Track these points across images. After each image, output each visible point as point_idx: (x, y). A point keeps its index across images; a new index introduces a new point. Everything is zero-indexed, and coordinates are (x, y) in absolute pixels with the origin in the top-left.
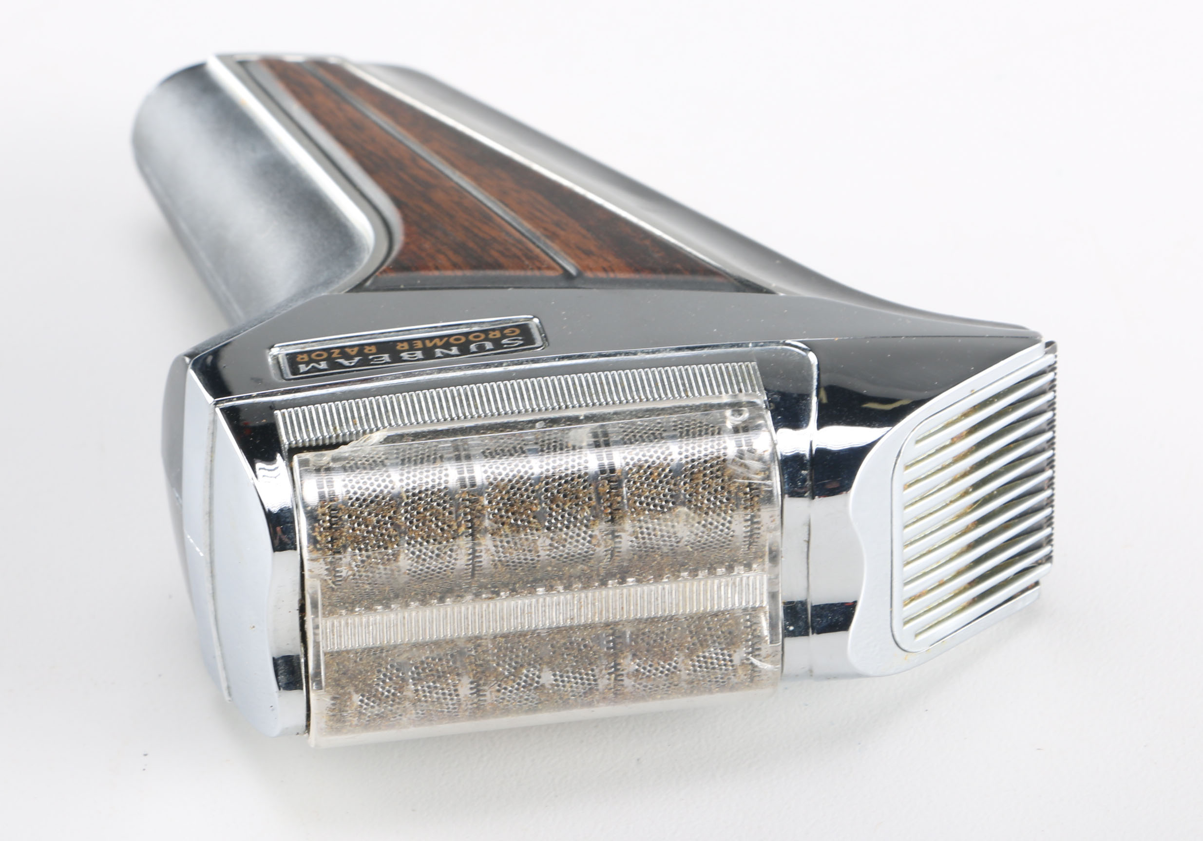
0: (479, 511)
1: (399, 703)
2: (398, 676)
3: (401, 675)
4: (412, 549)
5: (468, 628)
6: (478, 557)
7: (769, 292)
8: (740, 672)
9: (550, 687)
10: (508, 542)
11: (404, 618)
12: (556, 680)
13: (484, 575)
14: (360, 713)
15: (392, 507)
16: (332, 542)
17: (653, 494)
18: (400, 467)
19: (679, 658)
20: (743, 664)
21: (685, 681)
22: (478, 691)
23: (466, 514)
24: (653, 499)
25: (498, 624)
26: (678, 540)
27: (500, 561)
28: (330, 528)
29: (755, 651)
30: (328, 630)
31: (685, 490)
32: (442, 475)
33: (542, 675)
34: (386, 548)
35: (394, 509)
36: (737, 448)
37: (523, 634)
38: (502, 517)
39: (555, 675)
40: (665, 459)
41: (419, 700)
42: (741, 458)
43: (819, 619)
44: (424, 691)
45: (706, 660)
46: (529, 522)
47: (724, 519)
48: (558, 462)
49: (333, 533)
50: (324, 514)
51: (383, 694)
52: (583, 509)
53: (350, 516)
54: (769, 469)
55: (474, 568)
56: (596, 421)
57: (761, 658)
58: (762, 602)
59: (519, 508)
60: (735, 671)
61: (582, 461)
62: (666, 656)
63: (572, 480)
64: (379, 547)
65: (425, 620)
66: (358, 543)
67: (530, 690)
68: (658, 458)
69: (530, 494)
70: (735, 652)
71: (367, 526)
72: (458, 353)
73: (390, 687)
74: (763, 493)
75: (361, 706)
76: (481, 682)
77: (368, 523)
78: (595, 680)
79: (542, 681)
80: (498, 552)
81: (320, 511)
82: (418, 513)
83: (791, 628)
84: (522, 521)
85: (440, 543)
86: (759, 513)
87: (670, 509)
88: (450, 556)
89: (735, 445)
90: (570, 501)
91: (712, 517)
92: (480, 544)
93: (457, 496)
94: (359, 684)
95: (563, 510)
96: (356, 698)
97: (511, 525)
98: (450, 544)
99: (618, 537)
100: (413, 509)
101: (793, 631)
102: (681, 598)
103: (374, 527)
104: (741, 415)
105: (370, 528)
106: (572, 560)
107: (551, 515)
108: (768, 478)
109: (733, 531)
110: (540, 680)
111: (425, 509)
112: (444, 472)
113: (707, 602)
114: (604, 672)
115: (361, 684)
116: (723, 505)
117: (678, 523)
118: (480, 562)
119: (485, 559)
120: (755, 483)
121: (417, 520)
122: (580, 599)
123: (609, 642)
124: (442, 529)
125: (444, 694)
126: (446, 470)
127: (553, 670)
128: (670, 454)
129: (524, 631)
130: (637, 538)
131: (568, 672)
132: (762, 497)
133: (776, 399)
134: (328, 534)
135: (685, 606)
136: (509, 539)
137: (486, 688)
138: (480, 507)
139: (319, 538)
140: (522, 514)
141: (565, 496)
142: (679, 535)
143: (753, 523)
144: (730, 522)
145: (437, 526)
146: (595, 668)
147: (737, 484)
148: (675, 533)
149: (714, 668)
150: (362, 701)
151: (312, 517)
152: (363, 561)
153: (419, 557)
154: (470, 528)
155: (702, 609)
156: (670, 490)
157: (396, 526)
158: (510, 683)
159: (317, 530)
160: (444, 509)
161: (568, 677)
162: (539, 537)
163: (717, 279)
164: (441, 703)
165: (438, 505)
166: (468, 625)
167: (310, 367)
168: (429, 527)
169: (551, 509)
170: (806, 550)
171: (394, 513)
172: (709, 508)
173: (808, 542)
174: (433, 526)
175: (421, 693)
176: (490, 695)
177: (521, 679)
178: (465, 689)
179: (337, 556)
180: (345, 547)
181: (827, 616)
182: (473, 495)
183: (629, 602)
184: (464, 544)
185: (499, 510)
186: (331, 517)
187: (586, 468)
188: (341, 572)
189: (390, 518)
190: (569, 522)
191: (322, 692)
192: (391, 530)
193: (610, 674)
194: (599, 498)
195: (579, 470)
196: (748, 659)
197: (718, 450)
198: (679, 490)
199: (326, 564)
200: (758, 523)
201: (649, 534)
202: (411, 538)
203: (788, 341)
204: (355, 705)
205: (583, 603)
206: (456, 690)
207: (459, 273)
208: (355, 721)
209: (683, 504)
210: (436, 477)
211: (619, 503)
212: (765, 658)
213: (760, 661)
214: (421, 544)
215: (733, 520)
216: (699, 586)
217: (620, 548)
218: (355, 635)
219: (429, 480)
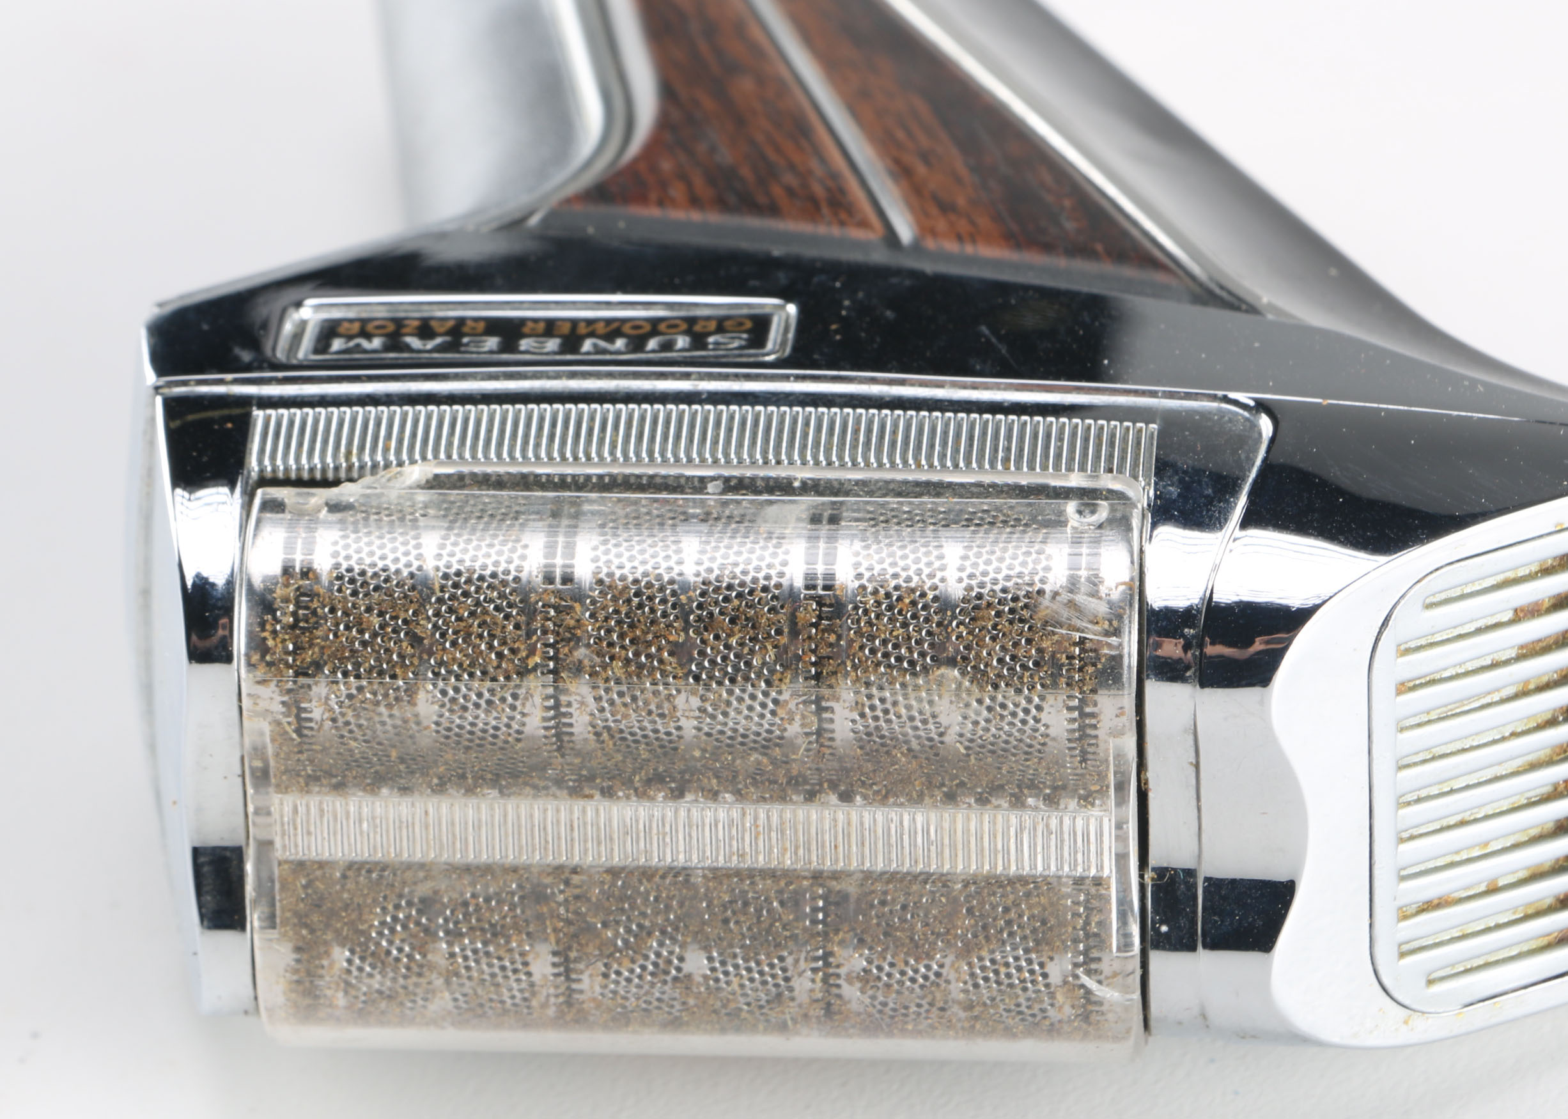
0: (569, 629)
1: (420, 975)
2: (418, 923)
3: (424, 920)
4: (441, 684)
5: (546, 849)
6: (565, 715)
7: (1252, 309)
8: (1060, 998)
9: (701, 980)
10: (621, 694)
11: (426, 813)
12: (713, 970)
13: (578, 754)
14: (348, 983)
15: (411, 602)
16: (294, 653)
17: (897, 637)
18: (443, 532)
19: (945, 960)
20: (1065, 982)
21: (959, 1003)
22: (566, 968)
23: (545, 632)
24: (896, 646)
25: (603, 848)
26: (942, 730)
27: (608, 728)
28: (294, 627)
29: (1089, 962)
30: (286, 819)
31: (959, 637)
32: (515, 556)
33: (688, 956)
34: (394, 677)
35: (415, 606)
36: (1067, 573)
37: (647, 873)
38: (611, 645)
39: (710, 959)
40: (931, 576)
41: (457, 974)
42: (1071, 591)
43: (1216, 918)
44: (466, 958)
45: (996, 967)
46: (661, 661)
47: (1029, 700)
48: (732, 559)
49: (298, 637)
50: (286, 600)
51: (388, 953)
52: (764, 648)
53: (333, 610)
54: (1120, 617)
55: (560, 735)
56: (820, 494)
57: (1102, 977)
58: (1101, 868)
59: (645, 633)
60: (1052, 995)
61: (777, 562)
62: (919, 950)
63: (751, 592)
64: (381, 673)
65: (466, 823)
66: (342, 660)
67: (665, 982)
68: (919, 573)
69: (669, 610)
70: (1052, 959)
71: (361, 632)
72: (623, 349)
73: (403, 941)
74: (1103, 660)
75: (349, 972)
76: (573, 955)
77: (364, 626)
78: (787, 979)
79: (687, 967)
80: (602, 710)
81: (279, 592)
82: (459, 619)
83: (1164, 929)
84: (648, 656)
85: (494, 679)
86: (1096, 697)
87: (926, 669)
88: (513, 708)
89: (1066, 566)
90: (740, 631)
91: (1006, 695)
92: (566, 691)
93: (533, 597)
94: (342, 929)
95: (728, 647)
96: (340, 955)
97: (628, 661)
98: (512, 684)
99: (827, 709)
100: (451, 610)
101: (1166, 933)
102: (946, 841)
103: (375, 635)
104: (1093, 512)
105: (367, 636)
106: (740, 742)
107: (702, 653)
108: (1117, 632)
109: (1047, 726)
110: (683, 965)
111: (472, 614)
112: (520, 551)
113: (996, 858)
114: (802, 965)
115: (346, 929)
116: (1027, 674)
117: (940, 697)
118: (571, 725)
119: (580, 723)
120: (1091, 640)
121: (456, 633)
122: (756, 819)
123: (815, 910)
124: (500, 655)
125: (503, 968)
126: (526, 546)
127: (707, 949)
128: (943, 568)
129: (650, 867)
130: (863, 715)
131: (735, 956)
132: (1099, 666)
133: (1170, 493)
134: (287, 637)
135: (954, 857)
136: (624, 688)
137: (581, 966)
138: (572, 623)
139: (270, 643)
140: (649, 644)
141: (733, 621)
142: (943, 720)
143: (1083, 715)
144: (1039, 708)
145: (491, 647)
146: (786, 954)
147: (1056, 638)
148: (934, 716)
149: (1011, 986)
150: (350, 961)
151: (264, 604)
152: (350, 697)
153: (453, 700)
154: (550, 659)
155: (987, 867)
156: (929, 633)
157: (416, 640)
158: (626, 963)
159: (268, 627)
160: (507, 617)
161: (736, 967)
162: (679, 691)
163: (1160, 277)
164: (498, 985)
165: (497, 609)
166: (547, 842)
167: (352, 344)
168: (476, 647)
169: (703, 642)
170: (1194, 782)
171: (415, 613)
172: (999, 676)
173: (1197, 766)
174: (483, 647)
175: (460, 960)
176: (589, 983)
177: (646, 957)
178: (542, 965)
179: (302, 680)
180: (318, 666)
181: (1232, 914)
182: (561, 599)
183: (847, 835)
184: (537, 688)
185: (609, 631)
186: (298, 605)
187: (781, 574)
188: (311, 712)
189: (405, 622)
190: (736, 668)
191: (274, 934)
192: (405, 644)
193: (815, 970)
194: (795, 632)
195: (768, 578)
196: (1076, 977)
197: (1034, 573)
198: (948, 637)
199: (281, 694)
200: (1093, 715)
201: (886, 712)
202: (441, 663)
203: (1232, 395)
204: (337, 966)
205: (761, 829)
206: (526, 964)
207: (696, 216)
208: (341, 1000)
209: (952, 662)
210: (502, 559)
211: (831, 645)
212: (1107, 978)
213: (1100, 982)
214: (458, 678)
215: (1045, 705)
216: (982, 823)
217: (833, 731)
218: (335, 834)
219: (489, 562)
